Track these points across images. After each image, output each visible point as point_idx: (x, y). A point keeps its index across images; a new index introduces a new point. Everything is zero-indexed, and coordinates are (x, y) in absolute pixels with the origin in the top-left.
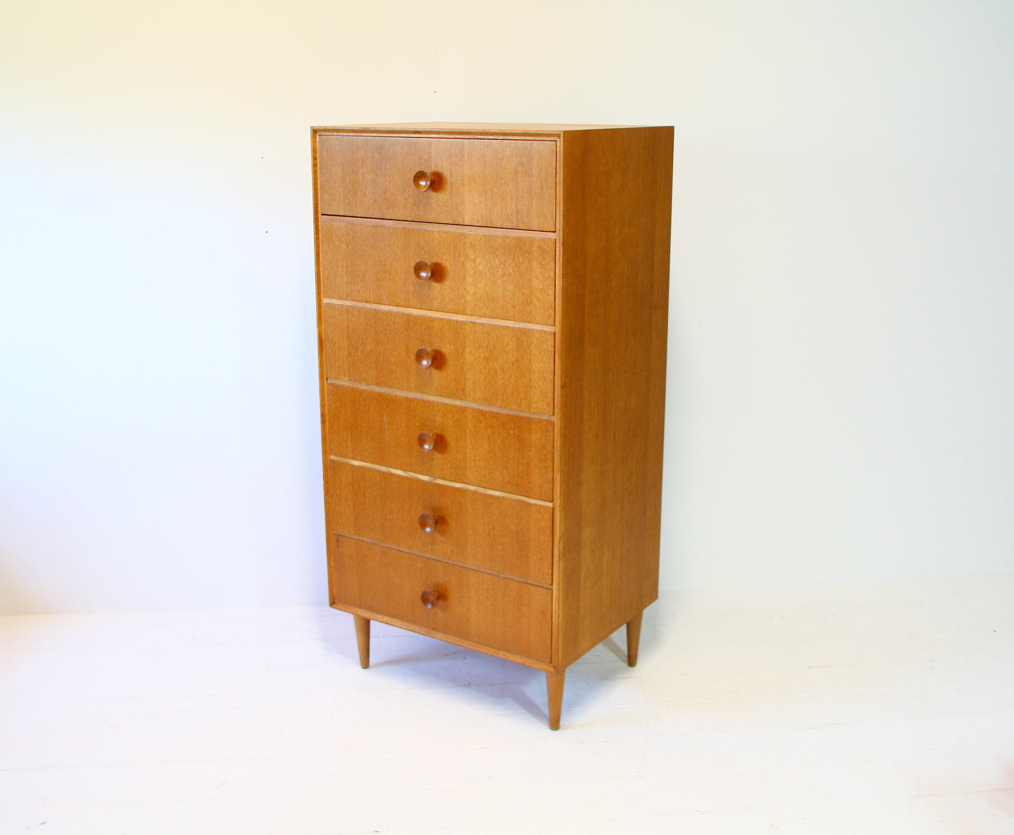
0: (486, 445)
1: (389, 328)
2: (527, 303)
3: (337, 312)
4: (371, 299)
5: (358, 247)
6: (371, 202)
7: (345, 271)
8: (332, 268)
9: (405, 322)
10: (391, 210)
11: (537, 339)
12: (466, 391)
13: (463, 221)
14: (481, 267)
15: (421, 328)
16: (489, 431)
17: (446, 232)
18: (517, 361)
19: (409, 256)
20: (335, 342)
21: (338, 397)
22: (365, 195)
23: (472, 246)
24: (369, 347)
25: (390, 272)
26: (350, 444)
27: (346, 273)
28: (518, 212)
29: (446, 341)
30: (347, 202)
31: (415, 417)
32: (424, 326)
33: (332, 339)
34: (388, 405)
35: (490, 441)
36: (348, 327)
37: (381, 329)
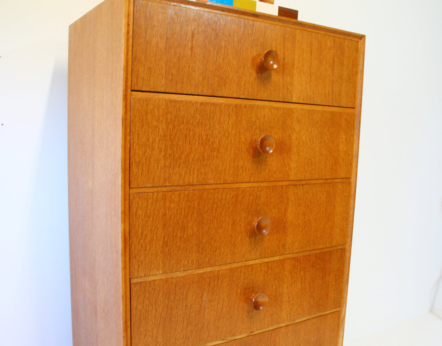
0: (299, 286)
1: (215, 206)
2: (335, 163)
3: (150, 201)
4: (195, 180)
5: (182, 127)
6: (201, 79)
7: (163, 154)
8: (146, 152)
9: (233, 197)
10: (223, 87)
11: (340, 190)
12: (286, 246)
13: (292, 99)
14: (304, 138)
15: (249, 199)
16: (302, 273)
17: (277, 109)
18: (326, 209)
19: (240, 132)
20: (146, 236)
21: (147, 295)
22: (194, 71)
23: (298, 121)
24: (190, 232)
25: (218, 150)
26: (160, 340)
27: (164, 156)
28: (333, 92)
29: (272, 206)
30: (170, 77)
31: (238, 285)
32: (251, 198)
33: (142, 233)
34: (209, 284)
35: (302, 280)
36: (164, 215)
37: (206, 209)
